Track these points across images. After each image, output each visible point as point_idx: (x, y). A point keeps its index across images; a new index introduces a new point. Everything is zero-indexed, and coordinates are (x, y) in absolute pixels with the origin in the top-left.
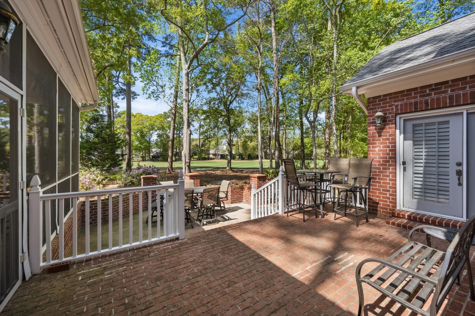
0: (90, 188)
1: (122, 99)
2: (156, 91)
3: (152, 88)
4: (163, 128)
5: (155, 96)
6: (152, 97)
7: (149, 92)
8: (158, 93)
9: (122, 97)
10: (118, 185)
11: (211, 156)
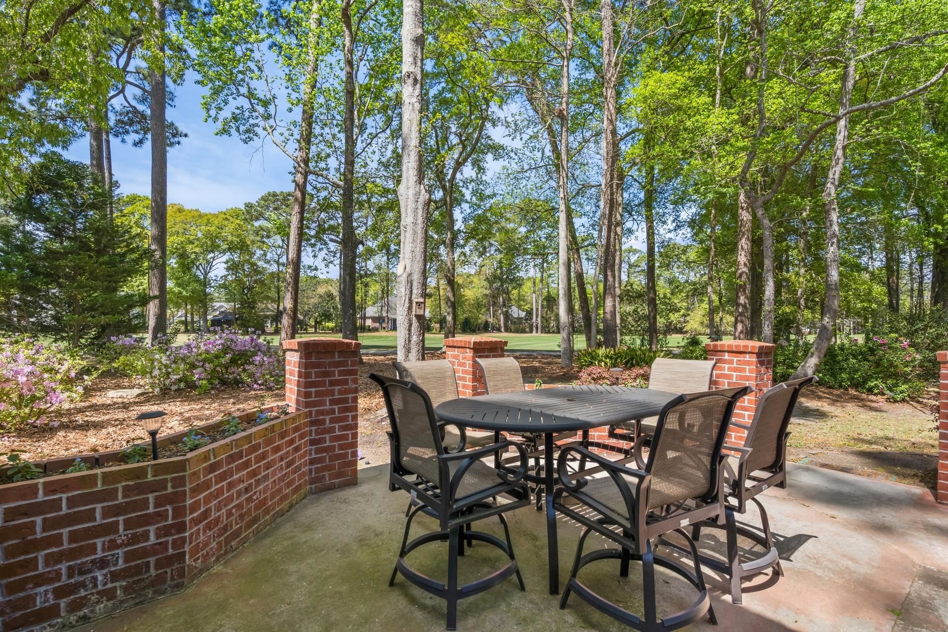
0: (34, 399)
1: (136, 144)
2: (247, 114)
3: (234, 104)
4: (242, 247)
5: (242, 128)
6: (233, 131)
7: (226, 113)
8: (251, 121)
9: (133, 137)
10: (136, 391)
11: (369, 322)
